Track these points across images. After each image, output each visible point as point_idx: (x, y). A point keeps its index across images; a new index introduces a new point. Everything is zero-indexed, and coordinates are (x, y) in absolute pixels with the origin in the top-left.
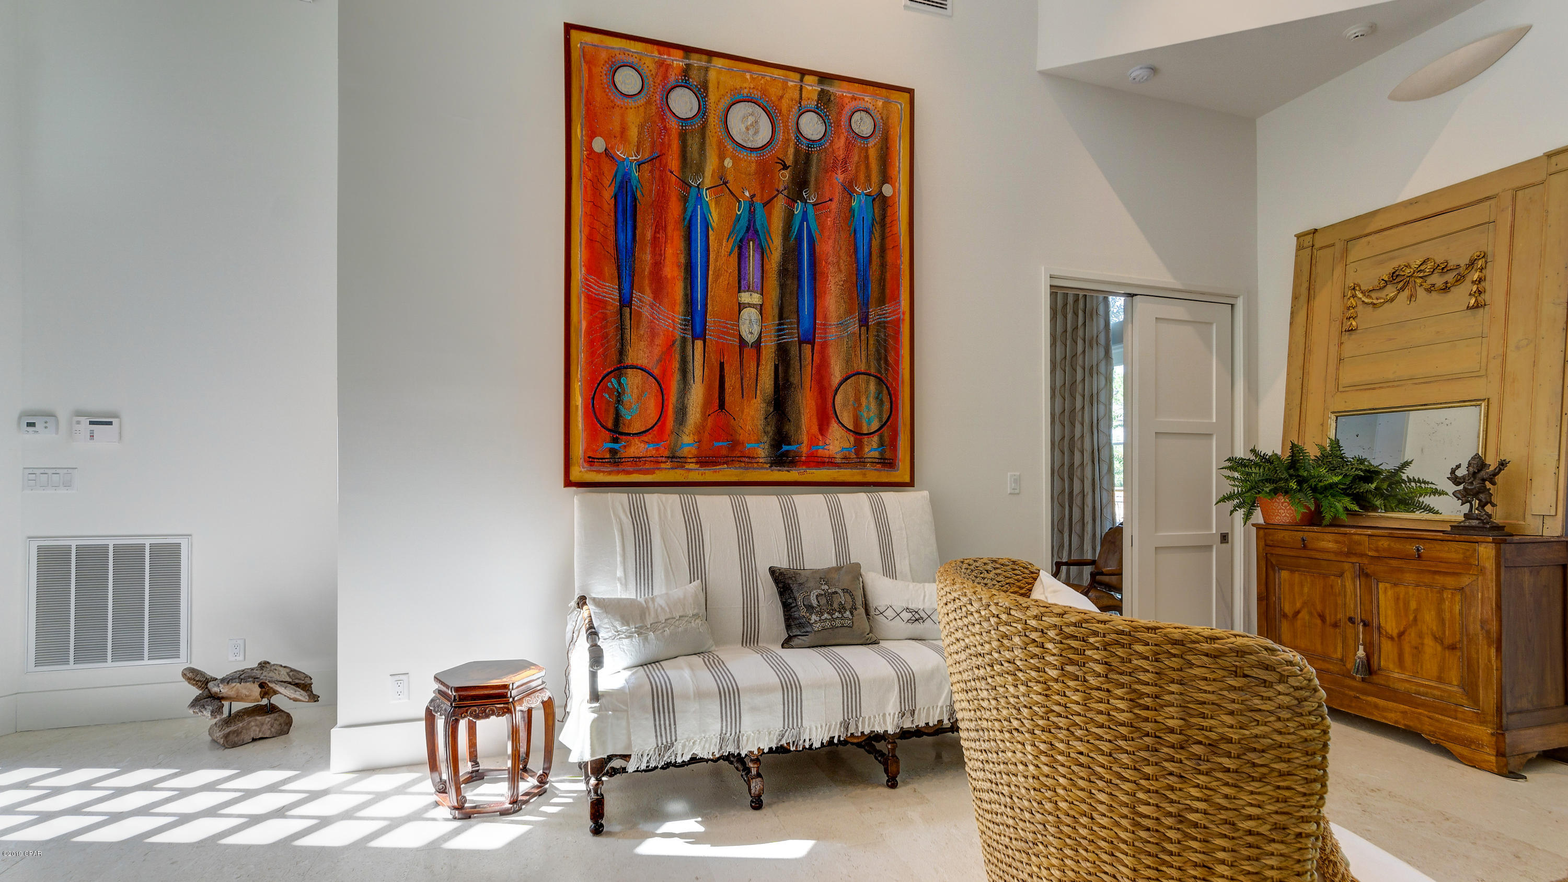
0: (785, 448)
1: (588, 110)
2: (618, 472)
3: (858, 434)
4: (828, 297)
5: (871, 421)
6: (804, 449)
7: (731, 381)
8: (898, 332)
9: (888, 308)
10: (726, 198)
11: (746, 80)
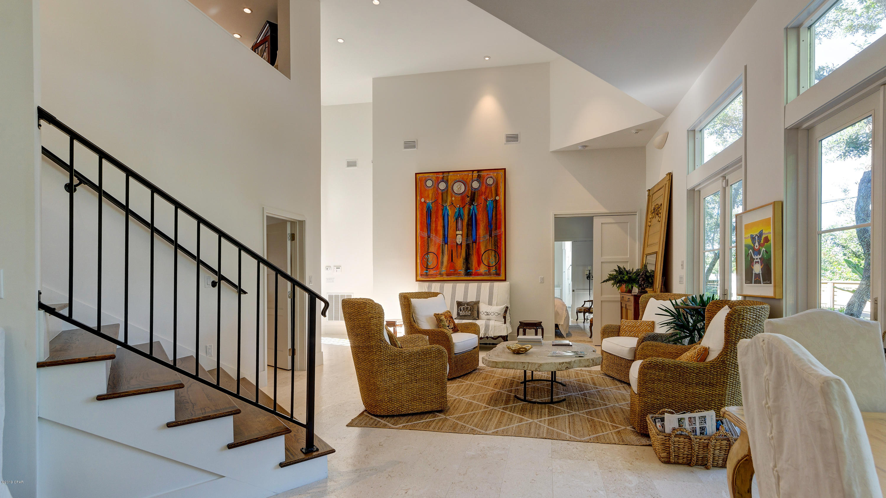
0: (468, 271)
1: (420, 192)
2: (428, 278)
3: (489, 266)
4: (480, 230)
5: (493, 262)
6: (474, 271)
7: (454, 254)
8: (501, 237)
9: (498, 231)
10: (453, 208)
11: (458, 176)
